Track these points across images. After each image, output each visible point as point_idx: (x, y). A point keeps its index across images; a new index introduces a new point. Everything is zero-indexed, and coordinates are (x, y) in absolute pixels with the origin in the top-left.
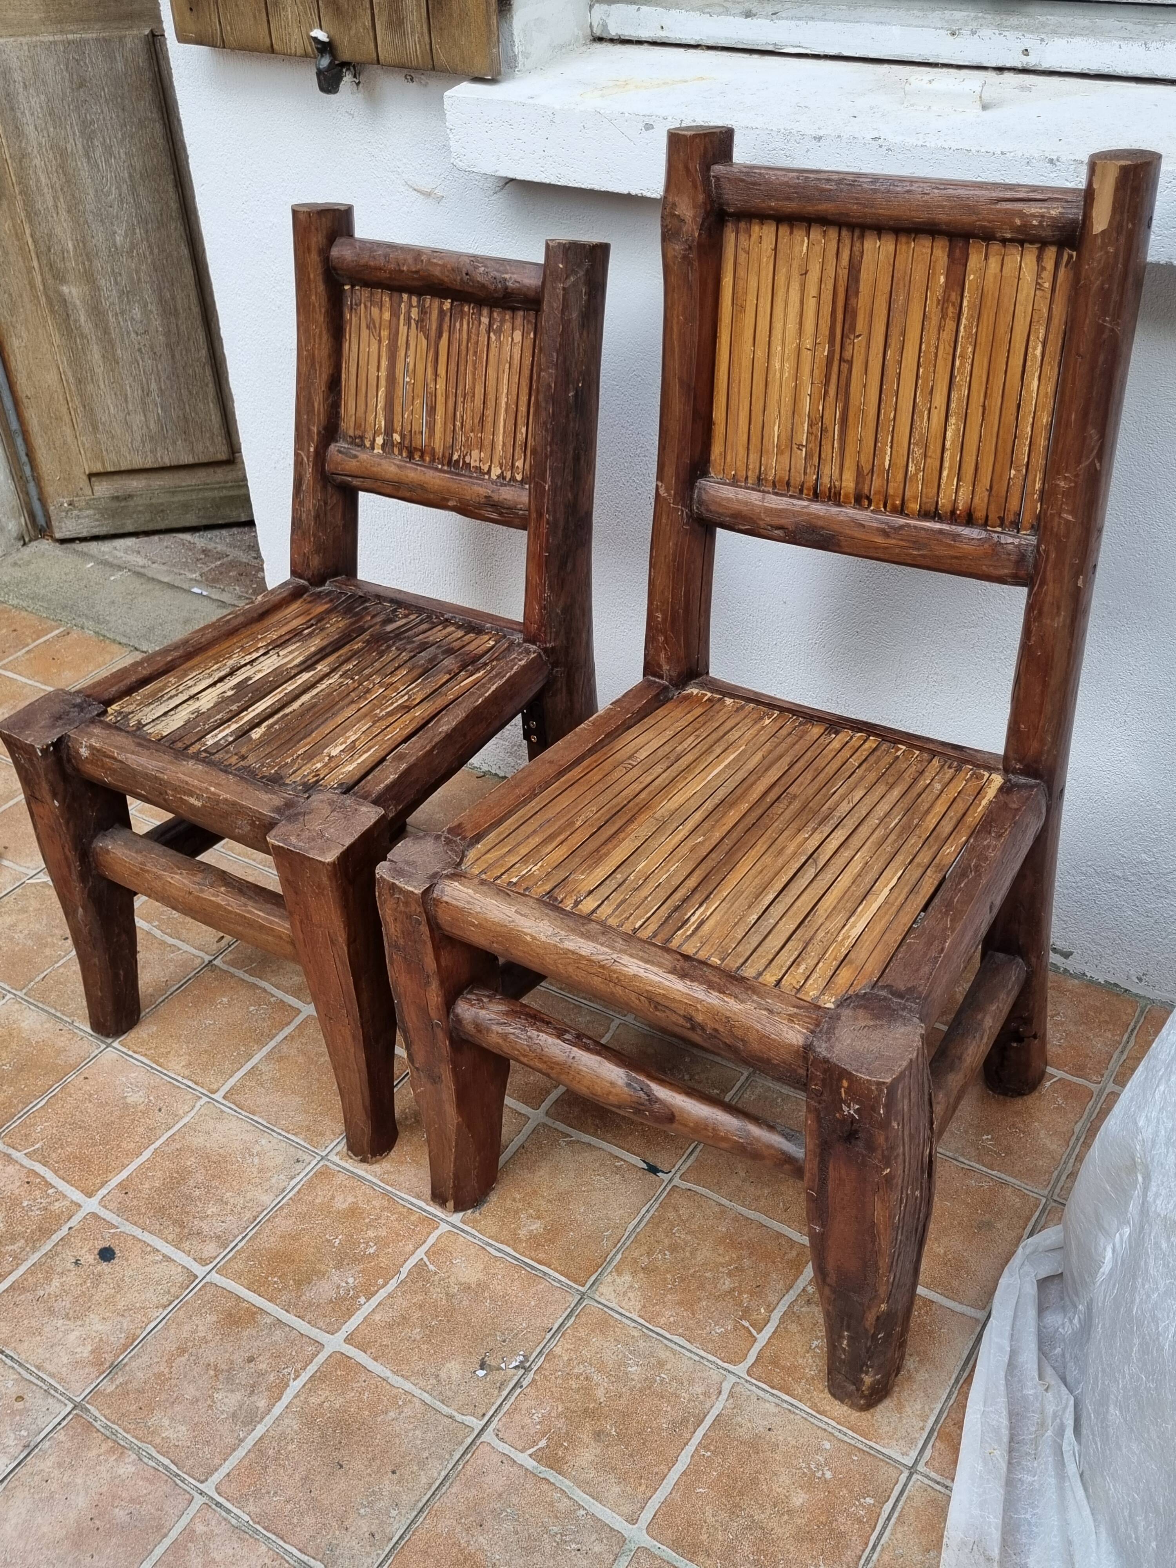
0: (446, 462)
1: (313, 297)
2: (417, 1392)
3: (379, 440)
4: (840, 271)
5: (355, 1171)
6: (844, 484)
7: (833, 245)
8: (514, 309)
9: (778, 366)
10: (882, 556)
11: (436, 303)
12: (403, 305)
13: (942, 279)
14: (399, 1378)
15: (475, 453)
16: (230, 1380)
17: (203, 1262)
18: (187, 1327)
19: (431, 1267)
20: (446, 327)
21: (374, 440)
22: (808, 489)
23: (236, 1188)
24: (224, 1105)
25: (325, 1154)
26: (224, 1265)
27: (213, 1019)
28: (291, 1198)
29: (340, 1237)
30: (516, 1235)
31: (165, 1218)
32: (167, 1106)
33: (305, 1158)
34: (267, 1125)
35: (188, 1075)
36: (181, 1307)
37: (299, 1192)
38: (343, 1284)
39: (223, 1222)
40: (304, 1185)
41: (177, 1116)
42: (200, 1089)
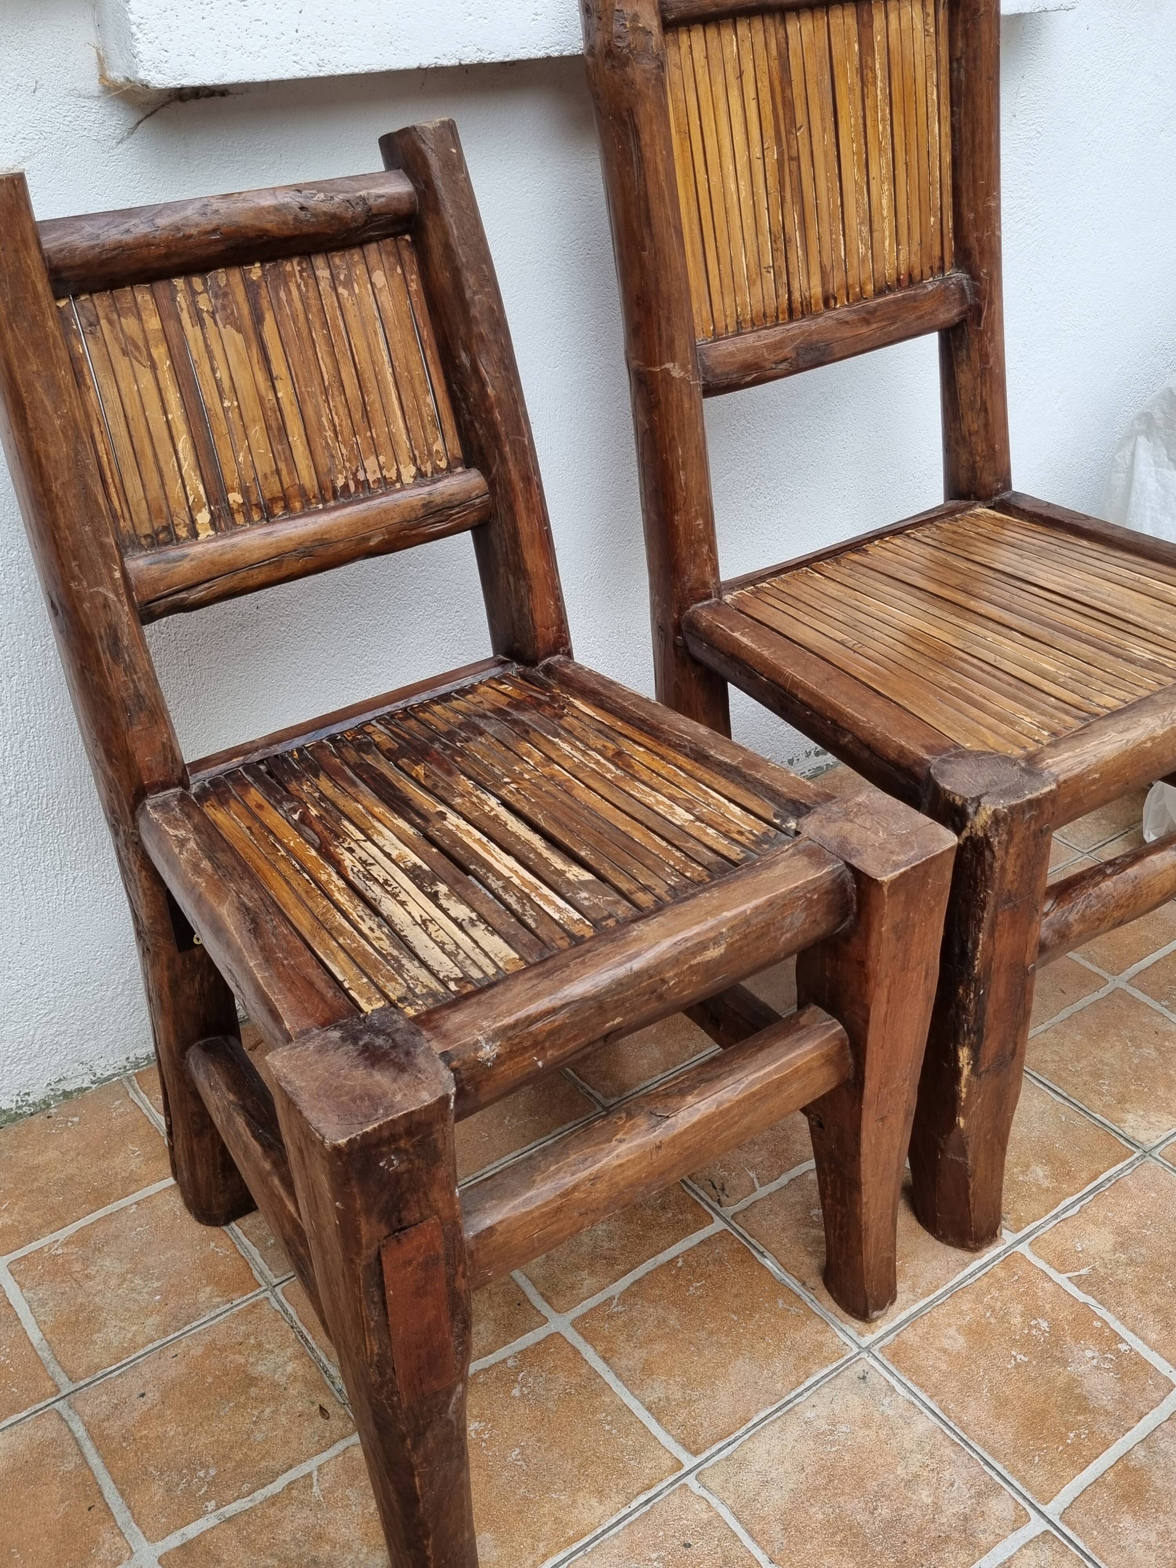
0: (329, 495)
1: (51, 323)
3: (203, 517)
4: (772, 63)
5: (898, 1321)
6: (813, 291)
7: (759, 38)
8: (361, 244)
9: (733, 187)
10: (866, 346)
11: (235, 276)
12: (180, 298)
13: (857, 47)
15: (371, 463)
17: (1020, 1520)
19: (1084, 1271)
20: (265, 304)
21: (193, 521)
22: (783, 313)
23: (889, 1460)
24: (713, 1456)
25: (859, 1347)
26: (1035, 1493)
27: (511, 1448)
28: (931, 1397)
29: (1014, 1353)
30: (1048, 1190)
31: (923, 1561)
32: (684, 1534)
33: (859, 1369)
34: (777, 1406)
35: (621, 1498)
36: (1101, 1557)
37: (922, 1386)
38: (1094, 1362)
39: (952, 1485)
40: (910, 1379)
41: (710, 1523)
42: (665, 1484)
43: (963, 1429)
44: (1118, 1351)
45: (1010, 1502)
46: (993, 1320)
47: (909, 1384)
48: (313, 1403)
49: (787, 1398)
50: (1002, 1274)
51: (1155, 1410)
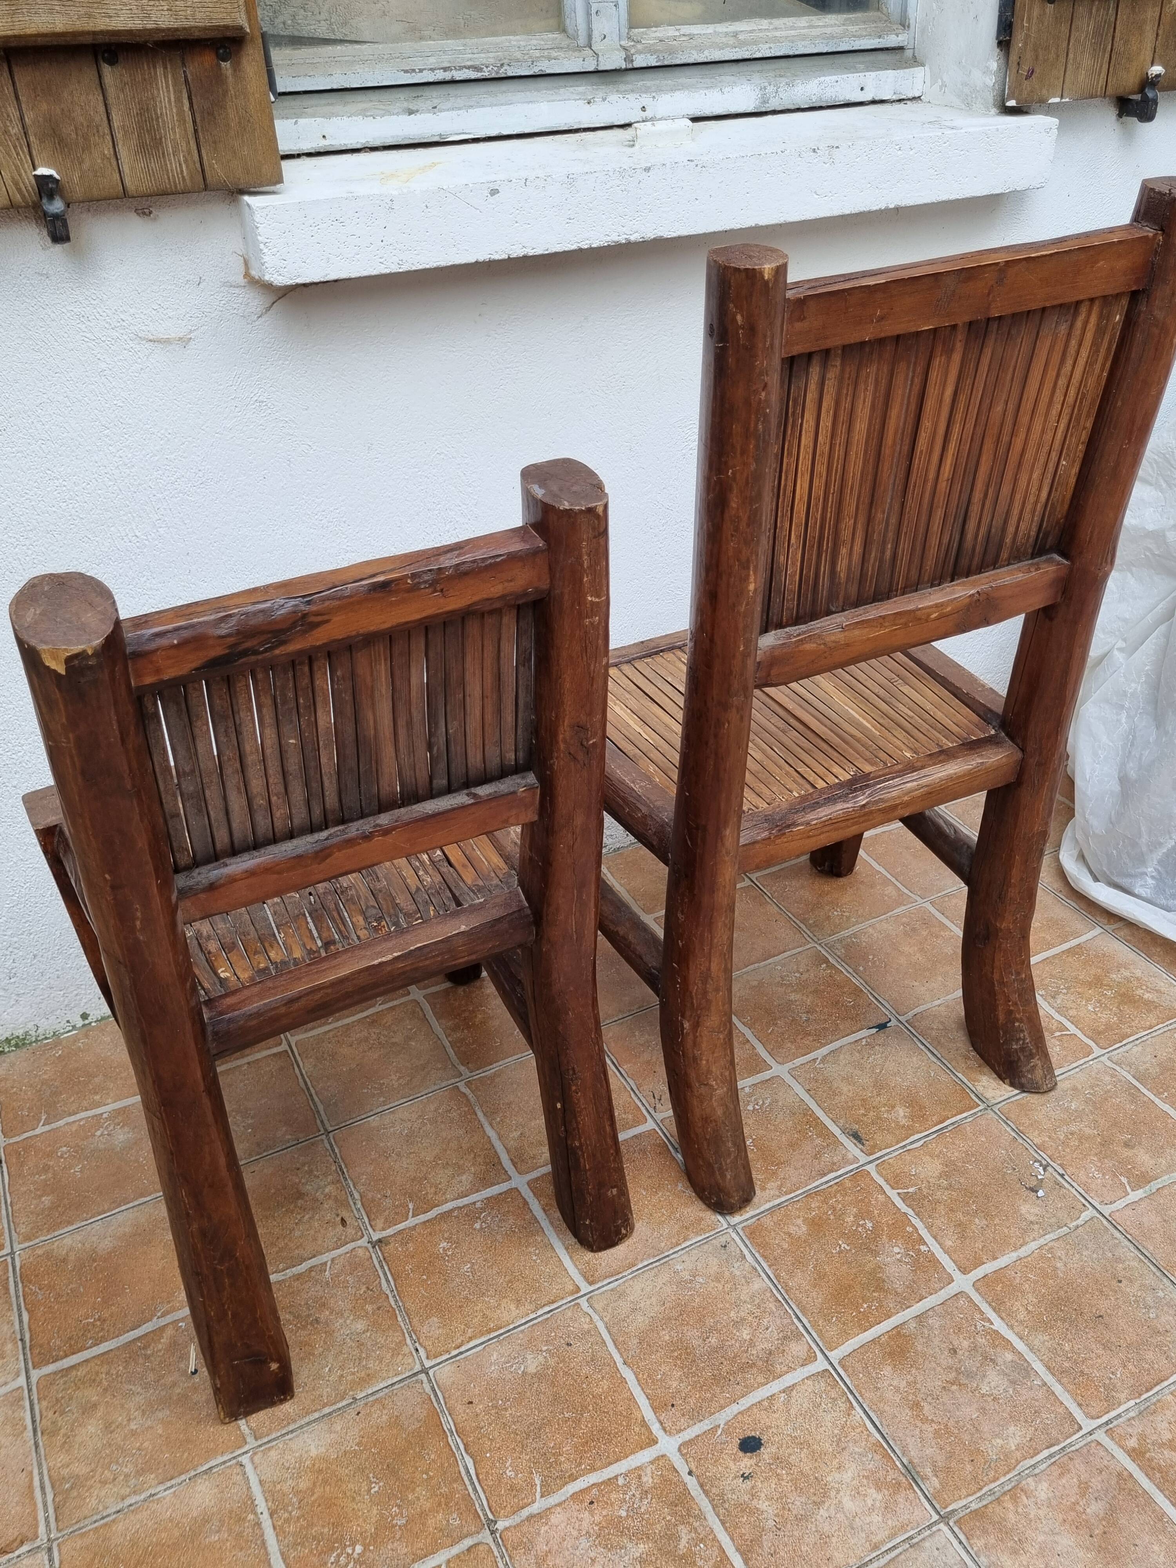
2: (1042, 1241)
14: (1023, 1249)
16: (970, 1375)
17: (811, 1358)
18: (889, 1395)
19: (911, 1190)
23: (727, 1306)
24: (603, 1286)
25: (729, 1224)
26: (824, 1343)
27: (465, 1263)
28: (770, 1266)
29: (840, 1242)
30: (903, 1126)
31: (731, 1378)
32: (569, 1337)
33: (723, 1240)
34: (657, 1258)
35: (533, 1307)
36: (860, 1393)
37: (765, 1257)
38: (899, 1256)
39: (767, 1329)
40: (759, 1252)
41: (589, 1331)
42: (564, 1301)
43: (787, 1291)
44: (919, 1250)
45: (807, 1345)
46: (832, 1217)
47: (757, 1255)
48: (338, 1215)
49: (667, 1254)
50: (848, 1184)
51: (933, 1296)
